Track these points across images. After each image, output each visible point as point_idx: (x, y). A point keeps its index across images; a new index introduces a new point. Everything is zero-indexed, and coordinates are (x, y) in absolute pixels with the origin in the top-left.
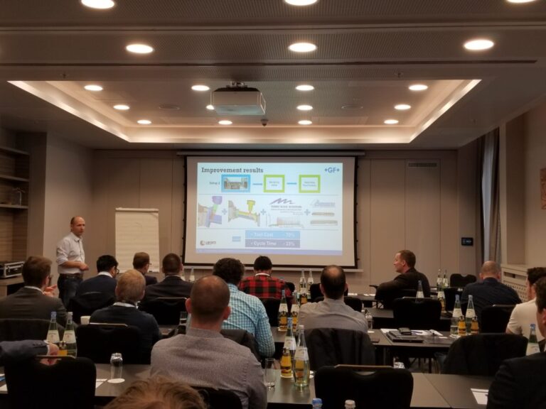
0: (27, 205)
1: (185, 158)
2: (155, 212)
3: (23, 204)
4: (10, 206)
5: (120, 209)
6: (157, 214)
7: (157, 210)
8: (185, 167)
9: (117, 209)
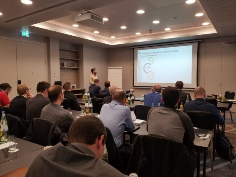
0: (79, 67)
1: (134, 49)
2: (121, 68)
3: (77, 67)
4: (73, 67)
5: (110, 68)
6: (122, 69)
7: (122, 68)
8: (134, 52)
9: (109, 68)
